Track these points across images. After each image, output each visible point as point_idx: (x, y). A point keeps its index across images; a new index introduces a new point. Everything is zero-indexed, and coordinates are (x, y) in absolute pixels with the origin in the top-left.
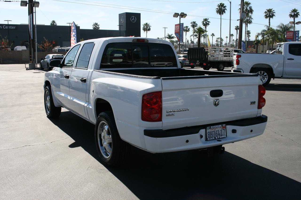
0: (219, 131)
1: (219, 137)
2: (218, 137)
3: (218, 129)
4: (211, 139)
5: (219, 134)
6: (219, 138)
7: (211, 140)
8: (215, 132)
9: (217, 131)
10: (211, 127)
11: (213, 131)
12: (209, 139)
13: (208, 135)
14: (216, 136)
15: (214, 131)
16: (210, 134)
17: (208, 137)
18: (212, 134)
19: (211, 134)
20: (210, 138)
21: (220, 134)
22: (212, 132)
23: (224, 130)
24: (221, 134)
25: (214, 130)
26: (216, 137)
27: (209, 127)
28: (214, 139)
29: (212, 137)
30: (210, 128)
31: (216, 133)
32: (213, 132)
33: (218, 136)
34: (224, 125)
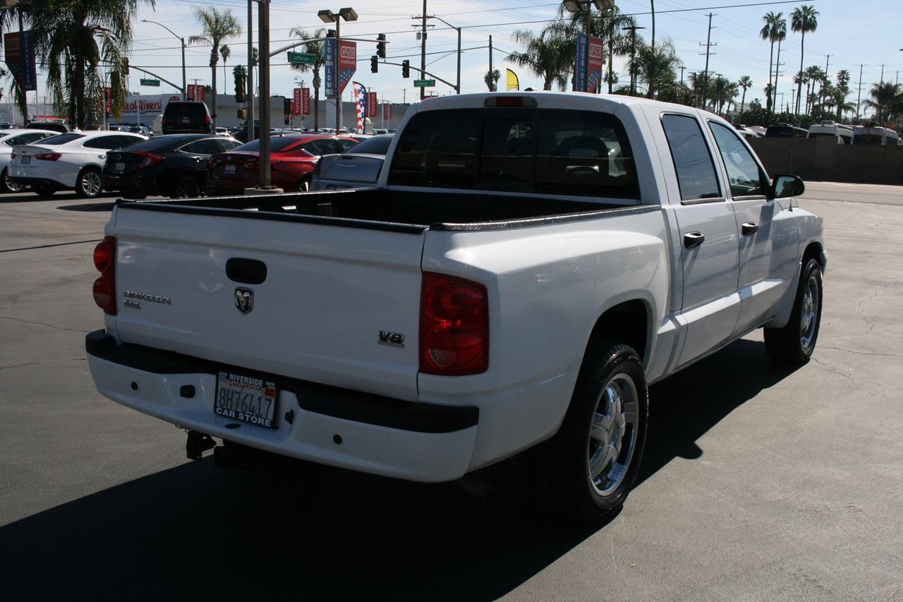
0: (252, 397)
1: (250, 418)
2: (245, 417)
3: (252, 391)
4: (225, 412)
5: (251, 409)
6: (247, 420)
7: (225, 416)
8: (242, 396)
9: (247, 395)
10: (232, 376)
11: (236, 392)
12: (219, 411)
13: (221, 397)
14: (242, 409)
15: (240, 394)
16: (226, 398)
17: (218, 405)
18: (231, 400)
19: (228, 399)
20: (223, 410)
21: (253, 407)
22: (233, 392)
23: (270, 401)
24: (257, 411)
25: (239, 389)
26: (240, 414)
27: (226, 374)
28: (234, 416)
29: (229, 408)
30: (228, 378)
31: (243, 403)
32: (236, 396)
33: (248, 412)
34: (271, 385)
